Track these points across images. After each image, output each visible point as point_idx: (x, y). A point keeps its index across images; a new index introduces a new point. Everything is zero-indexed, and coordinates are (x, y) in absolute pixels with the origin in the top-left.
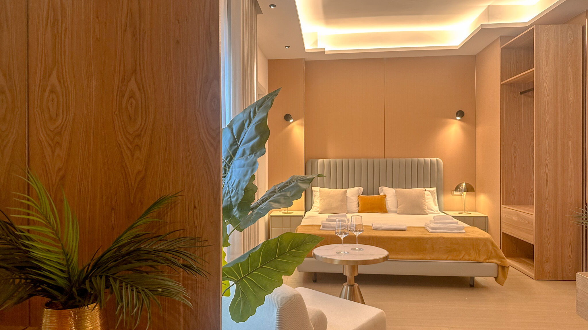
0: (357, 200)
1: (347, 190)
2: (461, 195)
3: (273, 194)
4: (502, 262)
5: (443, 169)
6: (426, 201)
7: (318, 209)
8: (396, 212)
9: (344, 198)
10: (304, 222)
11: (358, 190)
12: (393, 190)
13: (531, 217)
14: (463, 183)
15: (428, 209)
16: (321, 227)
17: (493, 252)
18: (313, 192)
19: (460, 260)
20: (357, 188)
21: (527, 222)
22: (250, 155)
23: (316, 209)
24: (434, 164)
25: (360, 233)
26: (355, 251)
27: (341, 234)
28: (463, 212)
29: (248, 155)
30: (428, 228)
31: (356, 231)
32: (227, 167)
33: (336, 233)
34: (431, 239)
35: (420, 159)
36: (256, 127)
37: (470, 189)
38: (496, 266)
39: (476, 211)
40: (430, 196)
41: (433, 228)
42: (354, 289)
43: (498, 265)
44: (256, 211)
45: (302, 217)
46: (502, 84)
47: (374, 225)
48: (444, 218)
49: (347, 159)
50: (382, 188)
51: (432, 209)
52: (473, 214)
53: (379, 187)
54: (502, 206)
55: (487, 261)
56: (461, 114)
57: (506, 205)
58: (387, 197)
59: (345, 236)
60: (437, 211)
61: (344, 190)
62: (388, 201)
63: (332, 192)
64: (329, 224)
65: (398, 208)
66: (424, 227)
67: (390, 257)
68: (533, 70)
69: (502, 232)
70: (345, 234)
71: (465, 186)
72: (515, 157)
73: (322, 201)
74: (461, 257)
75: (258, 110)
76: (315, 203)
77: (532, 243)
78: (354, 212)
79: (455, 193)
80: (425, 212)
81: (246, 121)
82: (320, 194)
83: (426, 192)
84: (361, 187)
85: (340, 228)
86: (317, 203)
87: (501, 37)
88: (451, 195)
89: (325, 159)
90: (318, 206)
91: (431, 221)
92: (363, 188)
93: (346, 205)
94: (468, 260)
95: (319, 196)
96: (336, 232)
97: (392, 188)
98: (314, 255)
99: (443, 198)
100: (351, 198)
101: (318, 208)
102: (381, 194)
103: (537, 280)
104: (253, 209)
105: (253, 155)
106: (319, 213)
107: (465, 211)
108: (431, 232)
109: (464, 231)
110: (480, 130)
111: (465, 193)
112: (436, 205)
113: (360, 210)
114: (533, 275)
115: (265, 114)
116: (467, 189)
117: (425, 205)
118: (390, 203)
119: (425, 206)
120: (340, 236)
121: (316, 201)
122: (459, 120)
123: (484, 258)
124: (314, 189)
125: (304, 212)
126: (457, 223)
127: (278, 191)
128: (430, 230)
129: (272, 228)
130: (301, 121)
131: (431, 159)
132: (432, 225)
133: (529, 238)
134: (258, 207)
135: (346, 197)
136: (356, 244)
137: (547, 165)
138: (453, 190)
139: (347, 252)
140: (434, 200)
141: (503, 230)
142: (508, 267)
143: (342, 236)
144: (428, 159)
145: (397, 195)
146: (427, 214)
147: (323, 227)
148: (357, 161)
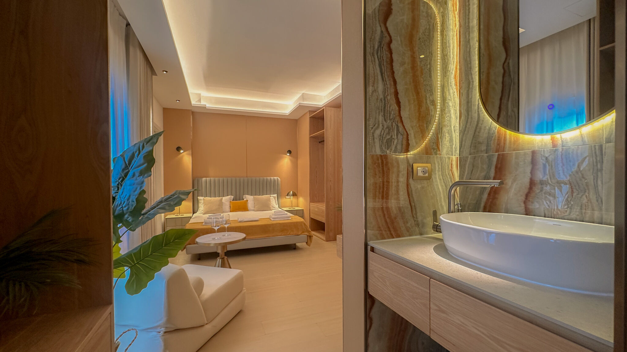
0: (229, 203)
1: (222, 199)
2: (290, 198)
3: (160, 203)
4: (309, 234)
5: (280, 184)
6: (271, 202)
7: (202, 212)
8: (254, 210)
9: (221, 203)
10: (192, 221)
11: (230, 198)
12: (252, 197)
13: (323, 208)
14: (291, 191)
15: (272, 207)
16: (204, 223)
17: (305, 228)
18: (199, 200)
19: (288, 235)
20: (229, 196)
21: (322, 211)
22: (139, 176)
23: (201, 212)
24: (276, 181)
25: (228, 225)
26: (225, 236)
27: (216, 226)
29: (137, 176)
30: (271, 219)
31: (226, 224)
32: (120, 185)
33: (212, 227)
34: (273, 224)
35: (267, 178)
36: (144, 157)
37: (294, 195)
38: (306, 236)
39: (298, 207)
40: (274, 200)
41: (273, 218)
42: (224, 261)
43: (308, 236)
44: (146, 216)
45: (191, 217)
46: (310, 137)
47: (239, 220)
48: (280, 212)
49: (222, 178)
50: (245, 196)
51: (275, 207)
52: (297, 208)
53: (244, 195)
54: (310, 203)
55: (302, 234)
56: (290, 152)
57: (312, 202)
58: (248, 201)
59: (218, 228)
60: (277, 208)
61: (221, 198)
63: (212, 200)
64: (209, 221)
65: (256, 207)
66: (268, 218)
67: (247, 238)
68: (324, 131)
70: (218, 226)
72: (316, 177)
73: (205, 206)
74: (288, 233)
75: (146, 145)
76: (200, 207)
77: (324, 222)
78: (227, 212)
79: (287, 197)
80: (270, 209)
81: (136, 152)
82: (204, 202)
83: (271, 198)
84: (232, 195)
85: (215, 223)
86: (202, 207)
87: (309, 111)
88: (285, 198)
89: (207, 178)
90: (202, 209)
91: (273, 214)
93: (222, 208)
94: (293, 234)
95: (203, 203)
96: (212, 225)
97: (252, 195)
98: (197, 242)
99: (280, 200)
100: (226, 203)
101: (202, 210)
102: (244, 200)
103: (327, 241)
104: (143, 214)
105: (142, 177)
106: (203, 214)
107: (292, 207)
108: (273, 221)
109: (290, 218)
110: (300, 162)
111: (292, 197)
112: (277, 205)
113: (231, 210)
114: (325, 239)
115: (152, 148)
116: (293, 194)
117: (271, 205)
118: (250, 205)
120: (214, 228)
121: (201, 206)
122: (289, 156)
123: (301, 232)
124: (199, 198)
125: (192, 214)
126: (287, 214)
127: (164, 201)
128: (272, 220)
129: (167, 227)
130: (190, 152)
131: (274, 178)
132: (273, 217)
133: (323, 219)
134: (148, 213)
135: (222, 202)
136: (226, 232)
137: (330, 181)
138: (286, 196)
139: (220, 238)
140: (276, 201)
141: (311, 217)
142: (313, 236)
143: (216, 228)
144: (272, 178)
145: (254, 200)
146: (271, 210)
147: (205, 223)
148: (229, 179)
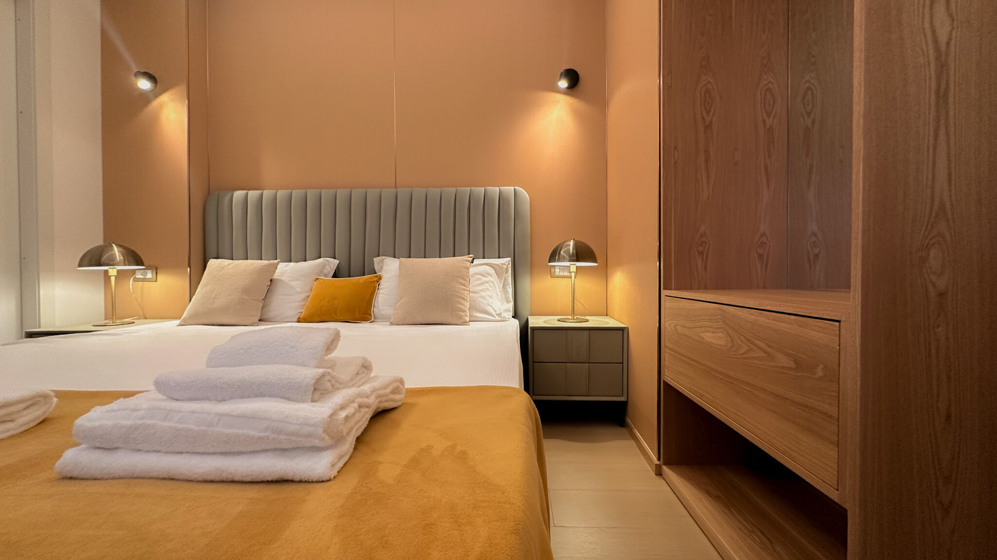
5: (529, 212)
8: (389, 320)
12: (396, 263)
14: (570, 241)
24: (508, 201)
28: (570, 317)
35: (475, 188)
37: (582, 254)
39: (606, 315)
49: (302, 191)
50: (380, 261)
51: (488, 304)
53: (376, 257)
54: (664, 291)
56: (571, 76)
57: (677, 287)
58: (382, 282)
62: (381, 291)
69: (664, 381)
71: (573, 249)
78: (286, 320)
84: (335, 259)
88: (545, 272)
92: (337, 262)
99: (526, 282)
100: (294, 284)
102: (374, 274)
107: (573, 313)
111: (573, 265)
113: (302, 316)
116: (577, 254)
117: (464, 299)
118: (385, 296)
119: (463, 301)
122: (567, 93)
130: (179, 91)
131: (501, 188)
138: (546, 260)
141: (669, 377)
144: (494, 189)
146: (466, 323)
